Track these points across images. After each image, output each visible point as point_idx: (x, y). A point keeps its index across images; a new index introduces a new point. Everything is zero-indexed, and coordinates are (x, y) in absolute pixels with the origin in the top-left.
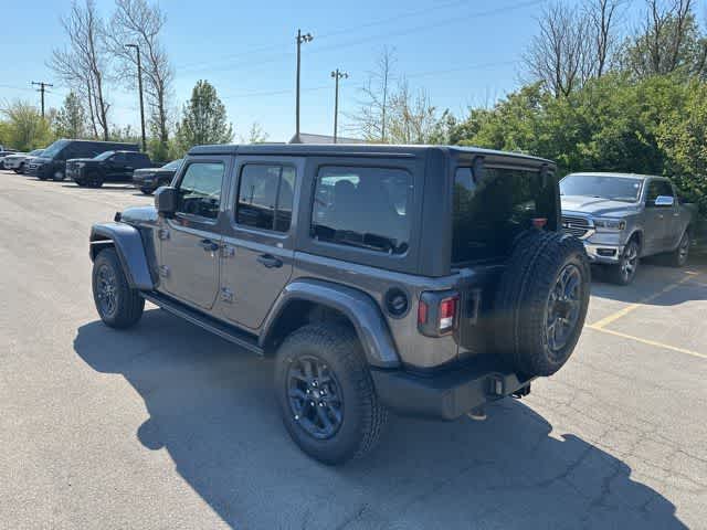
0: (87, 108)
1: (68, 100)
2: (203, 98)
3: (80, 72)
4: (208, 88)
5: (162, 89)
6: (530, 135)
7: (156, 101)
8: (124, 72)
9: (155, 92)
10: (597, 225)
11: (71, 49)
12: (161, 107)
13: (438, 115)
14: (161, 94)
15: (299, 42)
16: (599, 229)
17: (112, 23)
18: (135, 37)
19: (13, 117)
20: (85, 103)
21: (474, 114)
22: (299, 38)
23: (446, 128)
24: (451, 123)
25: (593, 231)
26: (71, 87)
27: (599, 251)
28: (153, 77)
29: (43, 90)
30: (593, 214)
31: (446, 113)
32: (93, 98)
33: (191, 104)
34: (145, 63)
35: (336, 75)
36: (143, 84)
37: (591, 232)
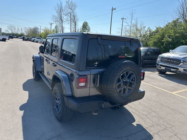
0: (59, 29)
1: (56, 27)
2: (85, 26)
3: (58, 20)
4: (86, 23)
5: (76, 23)
6: (173, 34)
7: (74, 27)
8: (67, 20)
9: (74, 24)
10: (184, 61)
11: (56, 15)
12: (75, 28)
13: (146, 29)
14: (75, 25)
15: (112, 11)
16: (184, 63)
17: (65, 7)
18: (70, 11)
19: (44, 31)
20: (59, 28)
21: (157, 28)
22: (112, 9)
23: (148, 33)
24: (150, 31)
25: (183, 64)
26: (56, 24)
27: (184, 70)
28: (74, 21)
29: (51, 25)
30: (183, 58)
31: (149, 28)
32: (61, 26)
33: (82, 27)
34: (72, 17)
35: (123, 19)
36: (72, 22)
37: (181, 64)
